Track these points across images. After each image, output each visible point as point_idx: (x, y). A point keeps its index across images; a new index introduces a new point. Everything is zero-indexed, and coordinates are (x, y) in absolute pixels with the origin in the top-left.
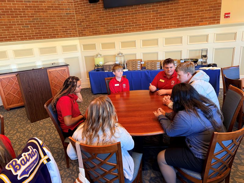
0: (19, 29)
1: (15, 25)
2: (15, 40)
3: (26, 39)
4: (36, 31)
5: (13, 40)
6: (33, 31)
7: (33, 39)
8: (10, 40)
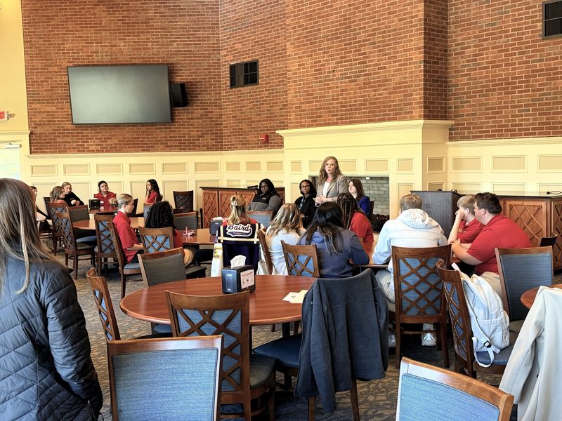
0: (512, 116)
1: (507, 108)
2: (501, 136)
3: (519, 135)
4: (542, 119)
5: (498, 136)
6: (535, 119)
7: (533, 134)
8: (493, 136)
